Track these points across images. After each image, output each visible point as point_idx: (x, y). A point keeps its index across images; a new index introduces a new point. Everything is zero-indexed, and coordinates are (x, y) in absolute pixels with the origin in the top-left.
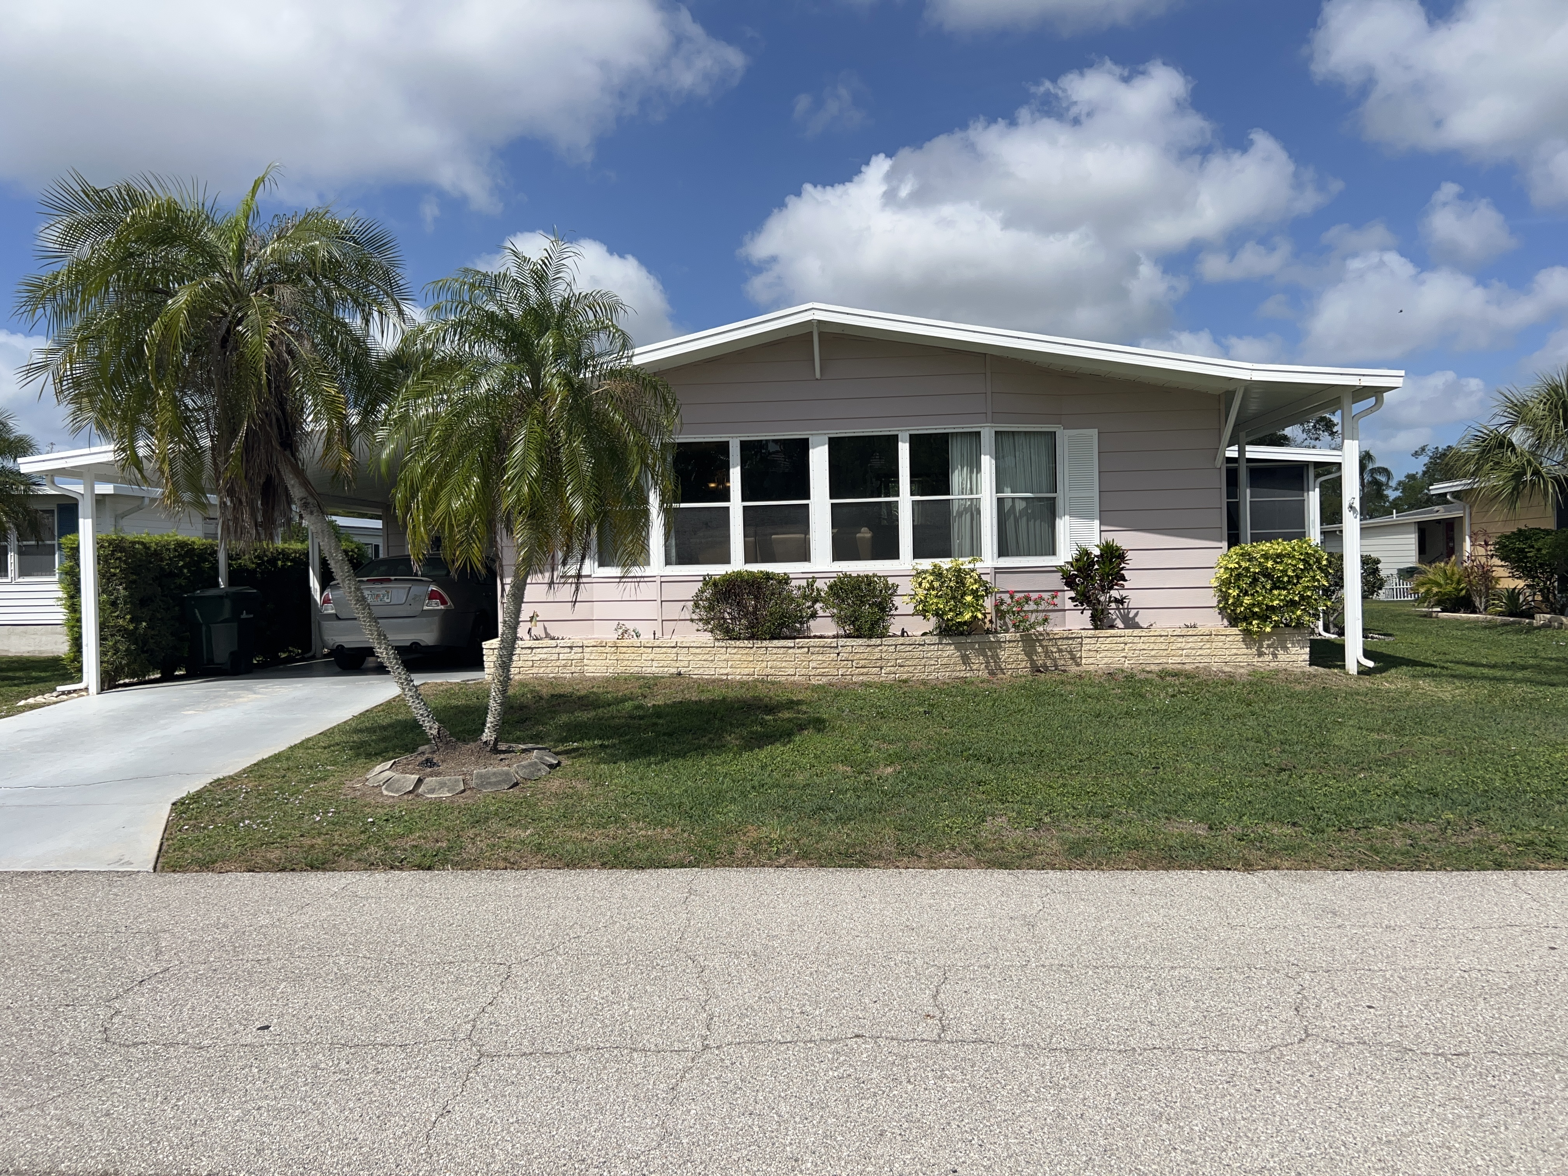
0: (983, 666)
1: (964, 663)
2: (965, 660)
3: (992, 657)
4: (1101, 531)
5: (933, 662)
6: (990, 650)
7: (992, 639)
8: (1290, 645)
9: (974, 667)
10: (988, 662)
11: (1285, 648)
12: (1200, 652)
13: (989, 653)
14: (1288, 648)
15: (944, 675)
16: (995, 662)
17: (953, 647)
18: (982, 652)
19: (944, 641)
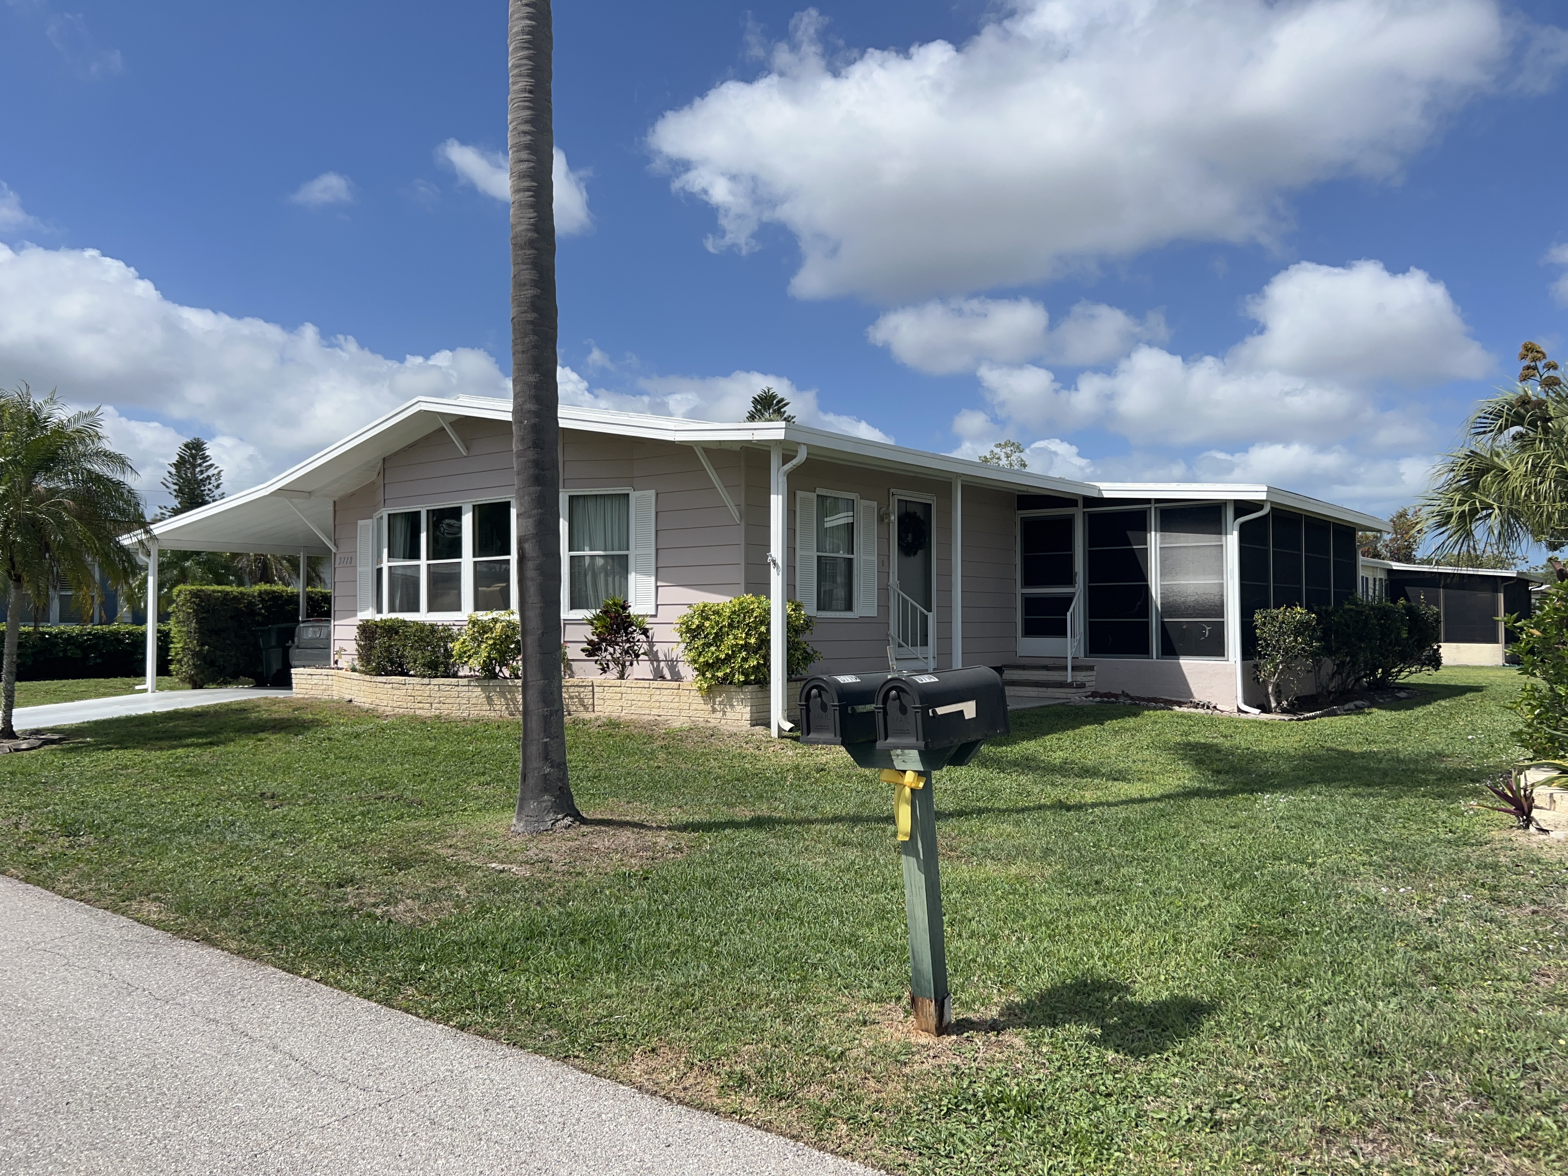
0: (504, 707)
1: (489, 704)
2: (489, 699)
3: (512, 700)
4: (657, 587)
5: (464, 702)
6: (509, 692)
7: (510, 684)
8: (735, 704)
9: (497, 708)
10: (508, 704)
11: (732, 706)
12: (672, 705)
13: (509, 696)
14: (734, 706)
15: (474, 713)
16: (514, 704)
17: (480, 689)
18: (502, 694)
19: (472, 684)
